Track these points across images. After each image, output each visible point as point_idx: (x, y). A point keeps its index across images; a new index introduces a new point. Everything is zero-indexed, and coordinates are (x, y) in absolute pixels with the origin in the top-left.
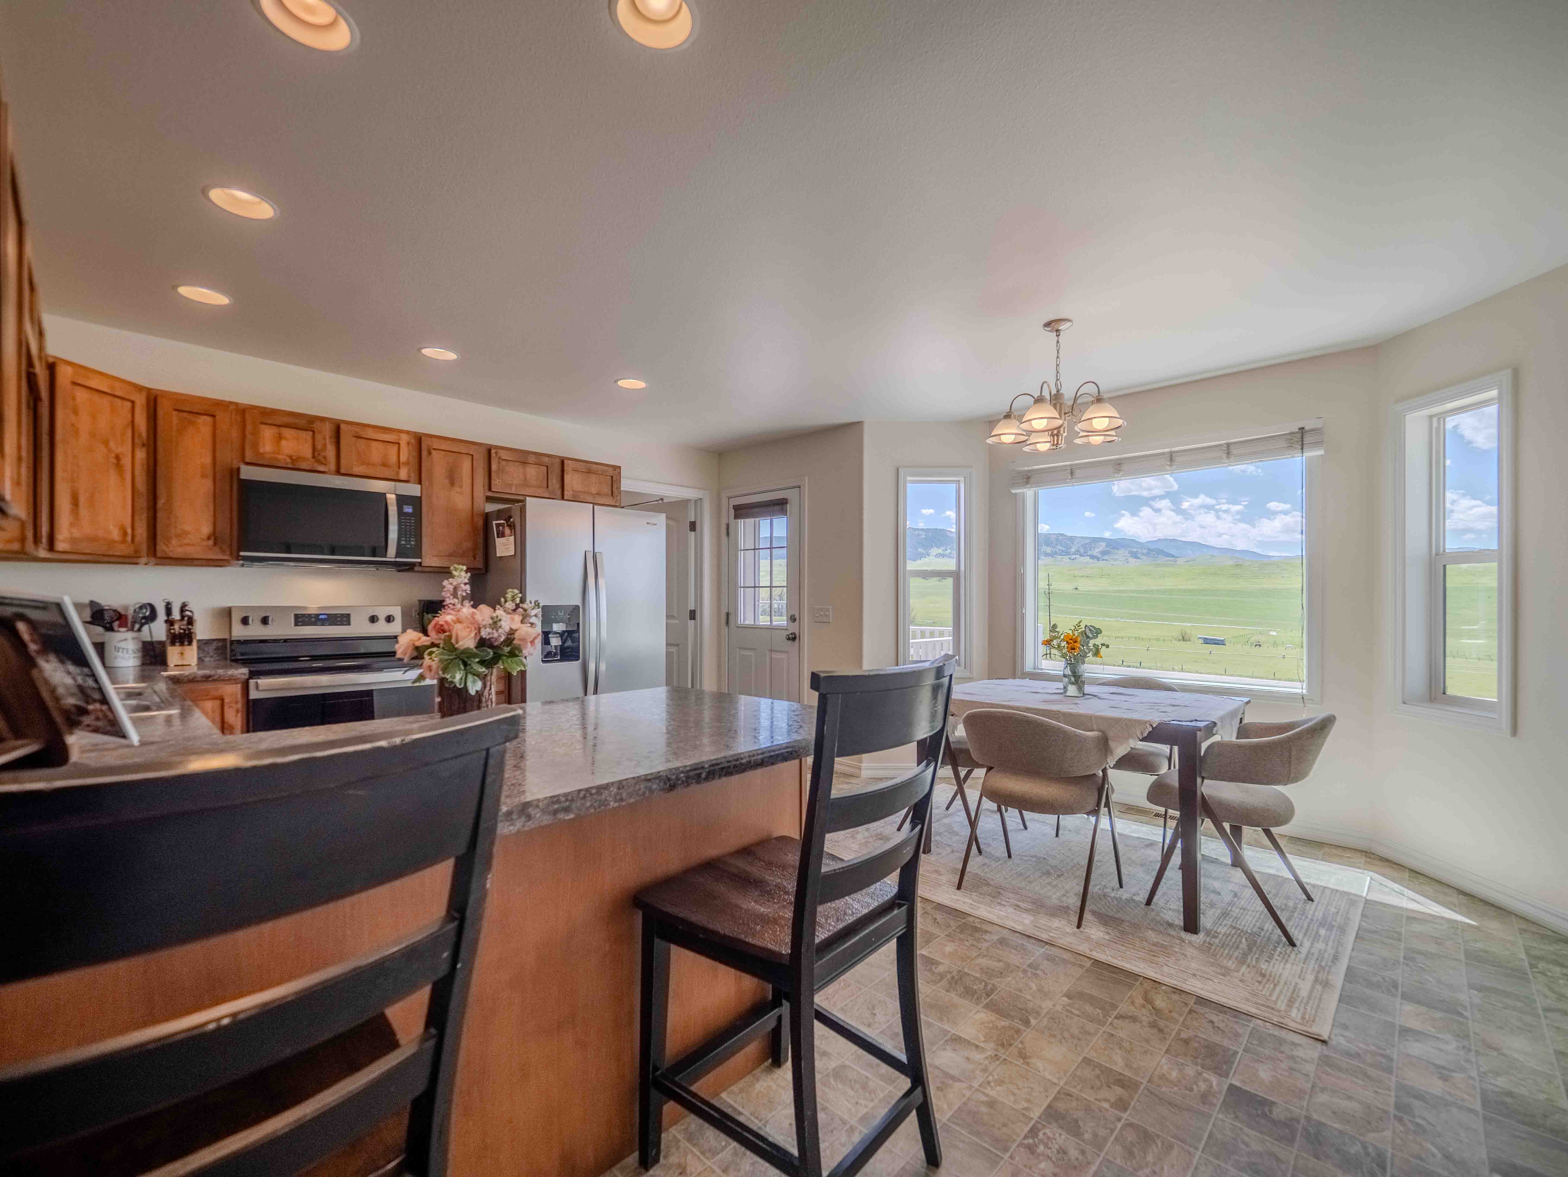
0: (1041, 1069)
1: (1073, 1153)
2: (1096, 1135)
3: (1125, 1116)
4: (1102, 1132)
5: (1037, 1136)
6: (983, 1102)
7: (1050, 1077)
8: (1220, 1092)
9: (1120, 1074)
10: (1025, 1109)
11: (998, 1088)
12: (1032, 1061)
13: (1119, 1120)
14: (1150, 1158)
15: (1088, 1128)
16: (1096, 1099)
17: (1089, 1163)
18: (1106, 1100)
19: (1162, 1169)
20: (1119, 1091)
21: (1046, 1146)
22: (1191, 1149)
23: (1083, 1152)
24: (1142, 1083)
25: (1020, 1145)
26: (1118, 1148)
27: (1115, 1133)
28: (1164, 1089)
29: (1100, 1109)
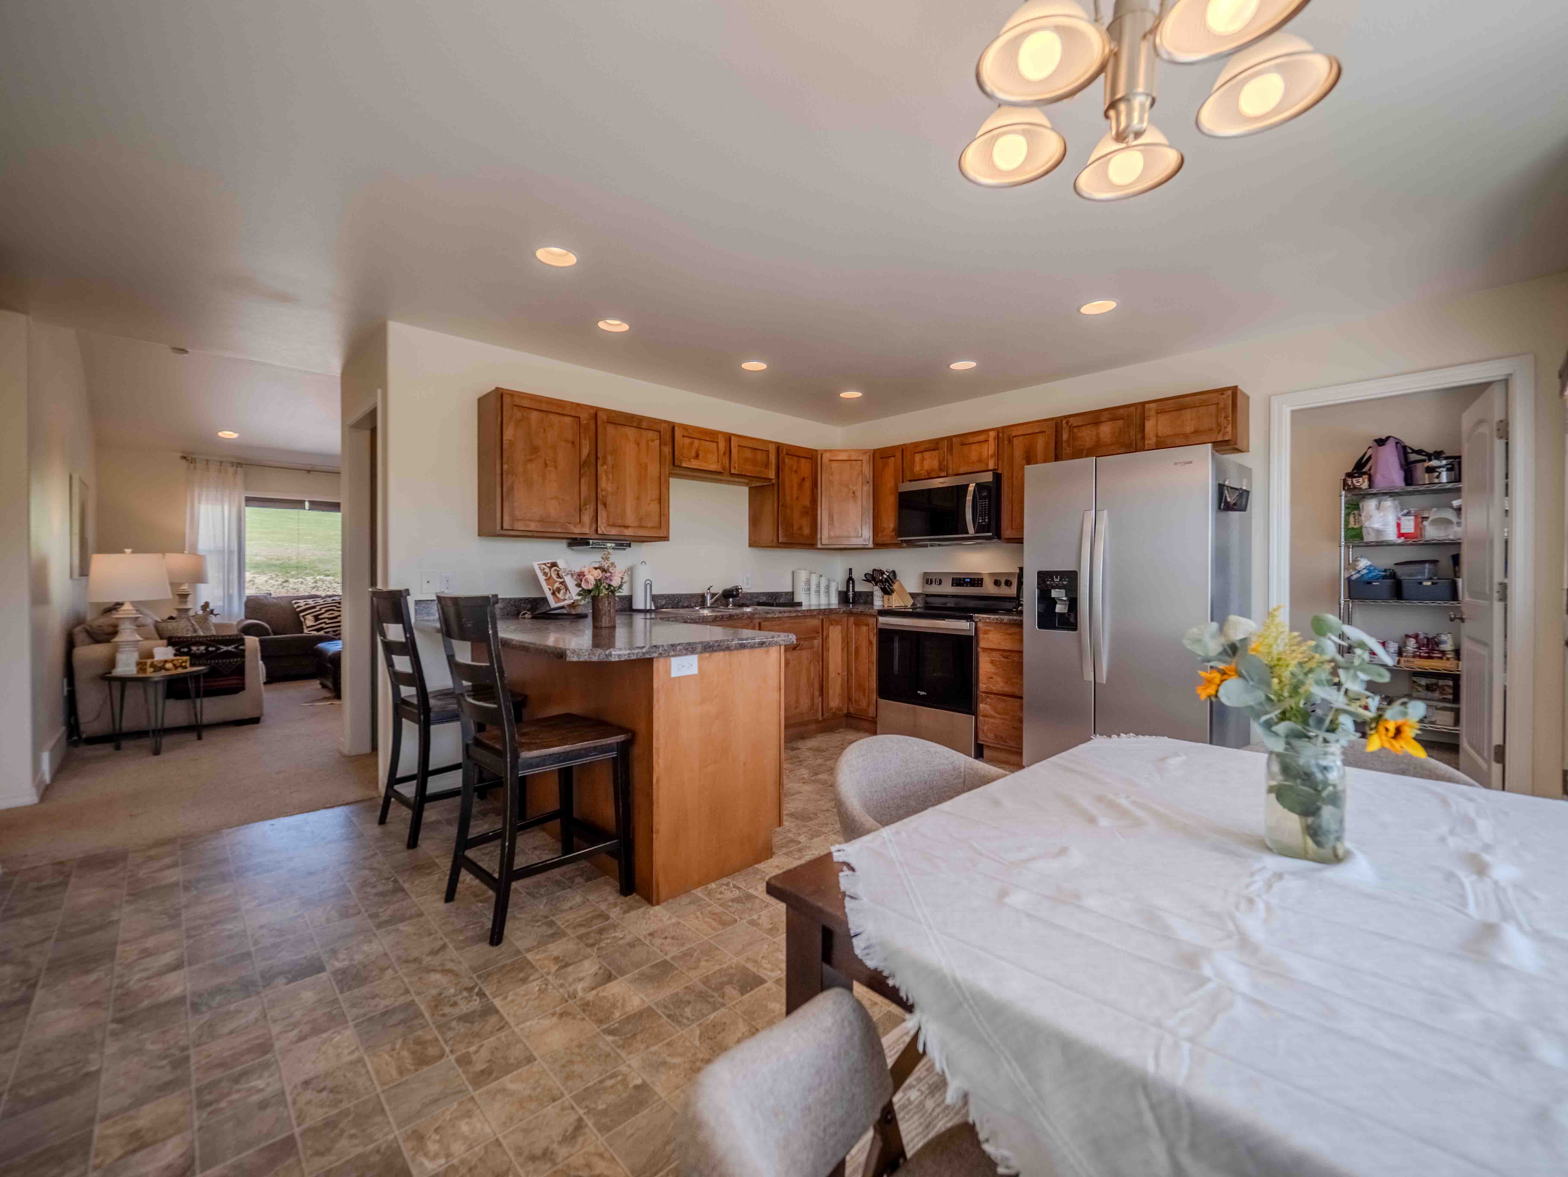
0: (542, 1021)
1: (447, 1010)
2: (450, 1029)
3: (452, 1058)
4: (450, 1034)
5: (477, 994)
6: (529, 976)
7: (528, 1023)
8: (413, 1161)
9: (497, 1079)
10: (506, 997)
11: (537, 988)
12: (555, 1019)
13: (452, 1052)
14: (405, 1053)
15: (462, 1028)
16: (482, 1046)
17: (433, 1015)
18: (476, 1052)
19: (391, 1056)
20: (480, 1066)
21: (466, 998)
22: (386, 1087)
23: (444, 1015)
24: (475, 1090)
25: (477, 985)
26: (429, 1037)
27: (442, 1043)
28: (455, 1105)
29: (470, 1044)
